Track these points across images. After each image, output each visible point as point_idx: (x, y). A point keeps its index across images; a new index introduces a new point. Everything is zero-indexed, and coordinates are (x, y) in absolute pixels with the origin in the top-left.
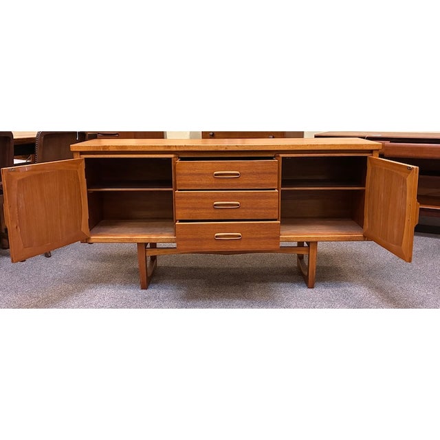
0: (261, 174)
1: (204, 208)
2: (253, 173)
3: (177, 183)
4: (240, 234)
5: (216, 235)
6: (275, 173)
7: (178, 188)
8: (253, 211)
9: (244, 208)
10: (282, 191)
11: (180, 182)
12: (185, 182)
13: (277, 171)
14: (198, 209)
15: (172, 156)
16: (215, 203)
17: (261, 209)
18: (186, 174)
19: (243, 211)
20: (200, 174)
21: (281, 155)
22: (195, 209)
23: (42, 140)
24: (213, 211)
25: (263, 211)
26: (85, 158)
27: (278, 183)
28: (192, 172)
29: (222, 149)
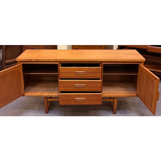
0: (94, 72)
1: (71, 87)
2: (91, 72)
3: (60, 76)
4: (85, 98)
5: (76, 98)
6: (100, 72)
7: (60, 78)
8: (91, 88)
9: (87, 87)
10: (103, 75)
11: (61, 76)
12: (63, 75)
13: (101, 71)
14: (68, 87)
15: (58, 63)
16: (75, 85)
17: (94, 87)
18: (64, 73)
19: (87, 88)
20: (69, 72)
21: (103, 63)
22: (67, 87)
23: (5, 47)
24: (74, 88)
25: (95, 88)
26: (22, 64)
27: (102, 76)
28: (66, 71)
29: (79, 61)
